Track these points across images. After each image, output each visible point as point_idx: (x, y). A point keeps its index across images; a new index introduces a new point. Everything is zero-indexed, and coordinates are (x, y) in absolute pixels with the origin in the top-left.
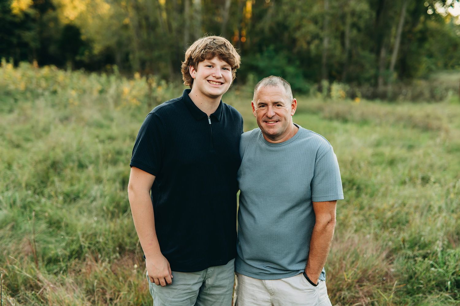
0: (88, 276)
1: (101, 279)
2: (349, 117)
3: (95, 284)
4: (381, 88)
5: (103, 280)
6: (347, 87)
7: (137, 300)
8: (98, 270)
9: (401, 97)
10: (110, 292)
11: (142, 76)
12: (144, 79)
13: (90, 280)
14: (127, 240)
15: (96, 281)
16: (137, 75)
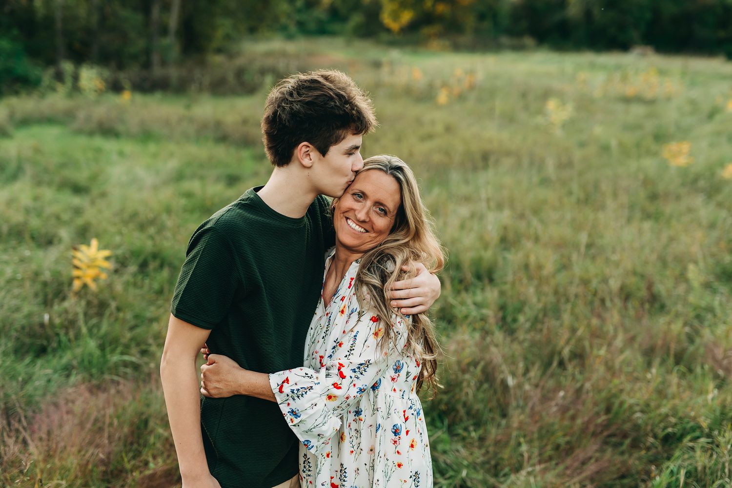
2: (120, 128)
4: (157, 72)
6: (107, 73)
9: (193, 87)
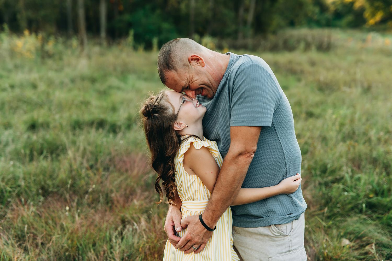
0: (15, 220)
1: (30, 224)
3: (26, 229)
4: (241, 41)
5: (32, 225)
6: (216, 40)
7: (72, 243)
8: (25, 215)
9: (261, 48)
10: (41, 236)
11: (31, 33)
12: (33, 35)
13: (18, 226)
14: (49, 182)
15: (26, 226)
16: (26, 33)
